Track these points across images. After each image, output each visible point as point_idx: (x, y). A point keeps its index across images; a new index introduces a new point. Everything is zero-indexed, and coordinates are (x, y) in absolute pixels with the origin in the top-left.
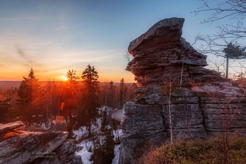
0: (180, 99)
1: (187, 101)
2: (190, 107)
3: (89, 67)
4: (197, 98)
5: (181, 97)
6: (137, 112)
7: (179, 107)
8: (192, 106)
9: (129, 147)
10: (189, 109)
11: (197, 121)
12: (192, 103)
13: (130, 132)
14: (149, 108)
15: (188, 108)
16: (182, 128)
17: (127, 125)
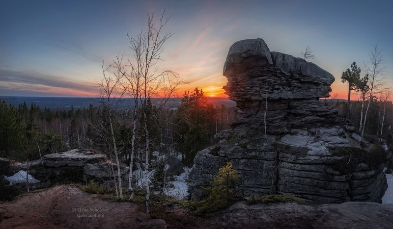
0: (253, 154)
1: (260, 157)
2: (262, 164)
3: (197, 91)
4: (274, 154)
5: (255, 150)
6: (204, 163)
7: (250, 163)
8: (266, 163)
9: (196, 195)
10: (261, 168)
11: (267, 182)
12: (266, 160)
13: (196, 182)
14: (218, 160)
15: (260, 165)
16: (249, 187)
17: (194, 175)
